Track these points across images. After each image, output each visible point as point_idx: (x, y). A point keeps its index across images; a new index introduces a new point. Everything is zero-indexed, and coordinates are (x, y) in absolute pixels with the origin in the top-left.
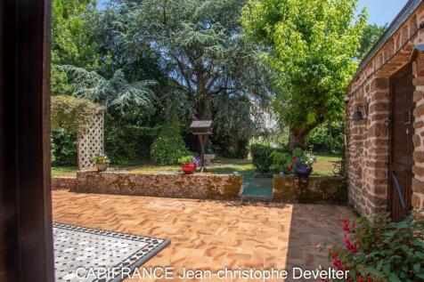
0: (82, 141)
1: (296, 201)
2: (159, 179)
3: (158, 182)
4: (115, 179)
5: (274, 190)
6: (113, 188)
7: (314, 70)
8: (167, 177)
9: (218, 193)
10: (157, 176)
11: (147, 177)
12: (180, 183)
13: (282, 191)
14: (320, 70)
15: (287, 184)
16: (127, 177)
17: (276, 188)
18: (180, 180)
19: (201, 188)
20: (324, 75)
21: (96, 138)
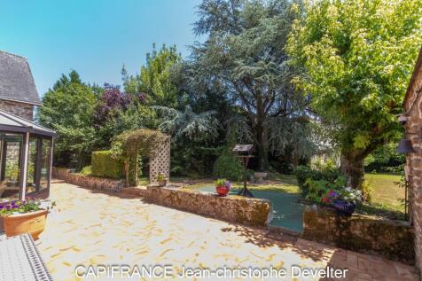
0: (153, 162)
1: (333, 244)
2: (198, 198)
3: (197, 201)
4: (168, 194)
5: (304, 225)
6: (167, 201)
7: (355, 87)
8: (204, 197)
9: (246, 219)
10: (197, 195)
11: (190, 195)
12: (213, 204)
13: (314, 228)
14: (363, 86)
15: (320, 220)
16: (176, 193)
17: (307, 222)
18: (214, 200)
19: (231, 211)
20: (369, 91)
21: (164, 159)
